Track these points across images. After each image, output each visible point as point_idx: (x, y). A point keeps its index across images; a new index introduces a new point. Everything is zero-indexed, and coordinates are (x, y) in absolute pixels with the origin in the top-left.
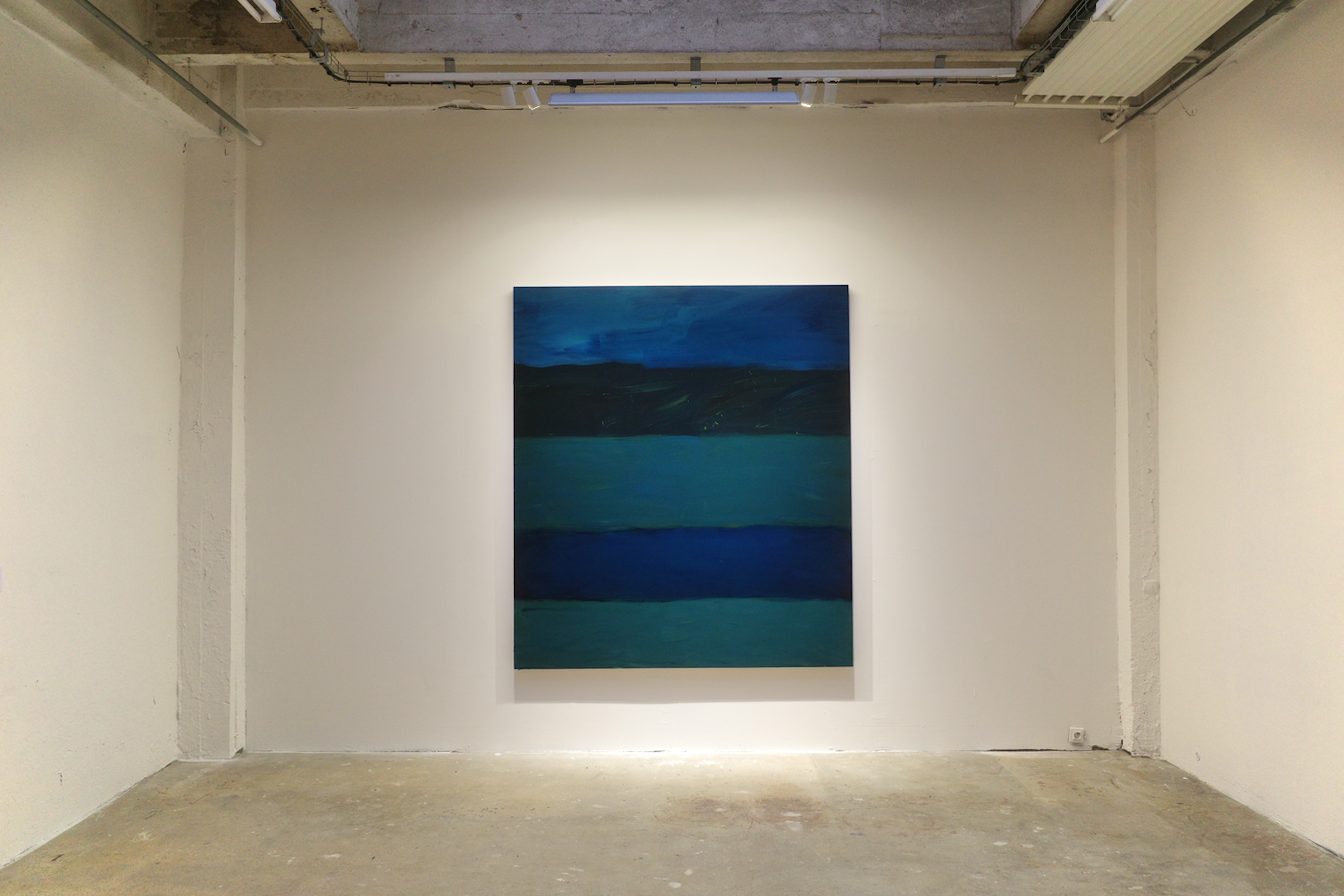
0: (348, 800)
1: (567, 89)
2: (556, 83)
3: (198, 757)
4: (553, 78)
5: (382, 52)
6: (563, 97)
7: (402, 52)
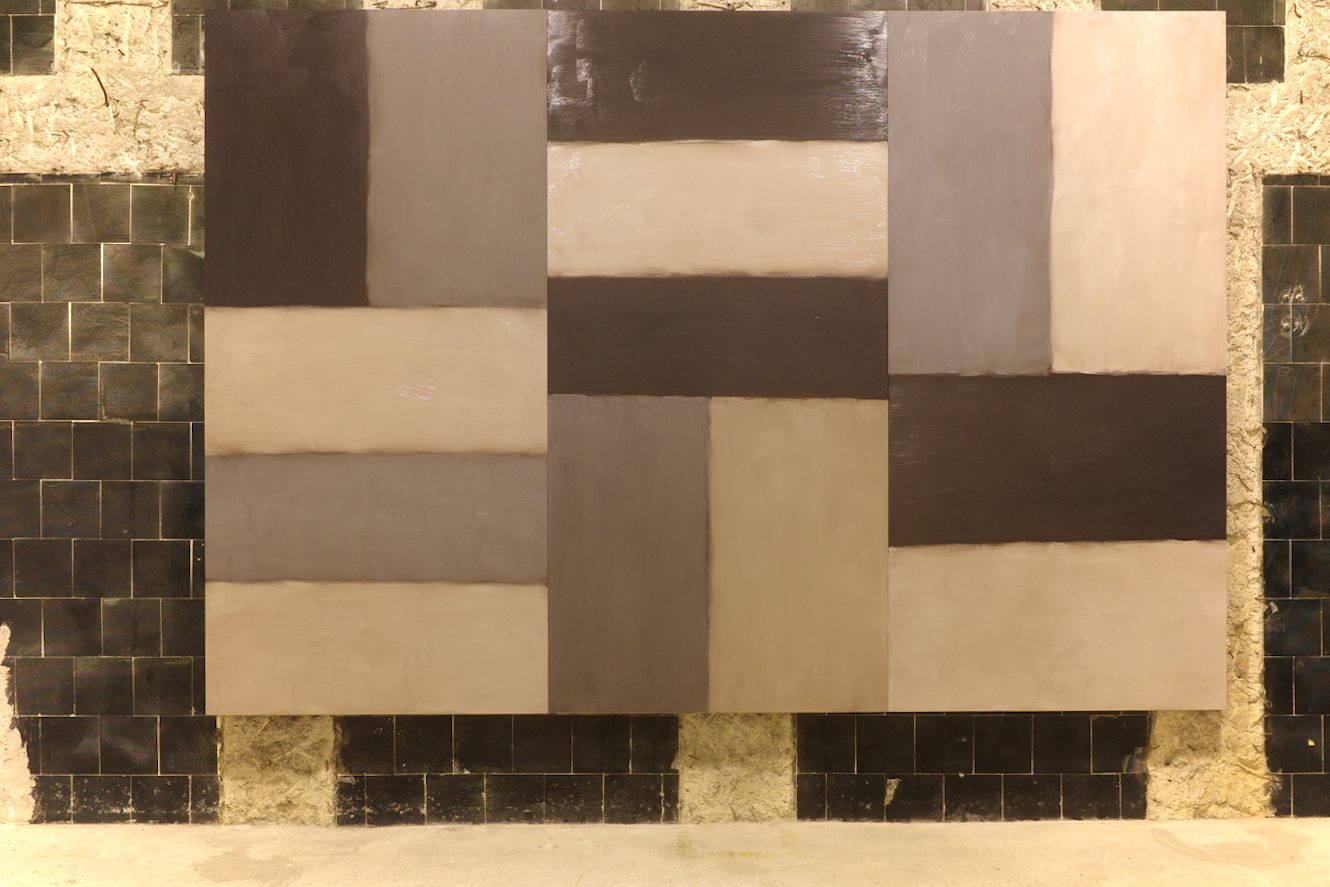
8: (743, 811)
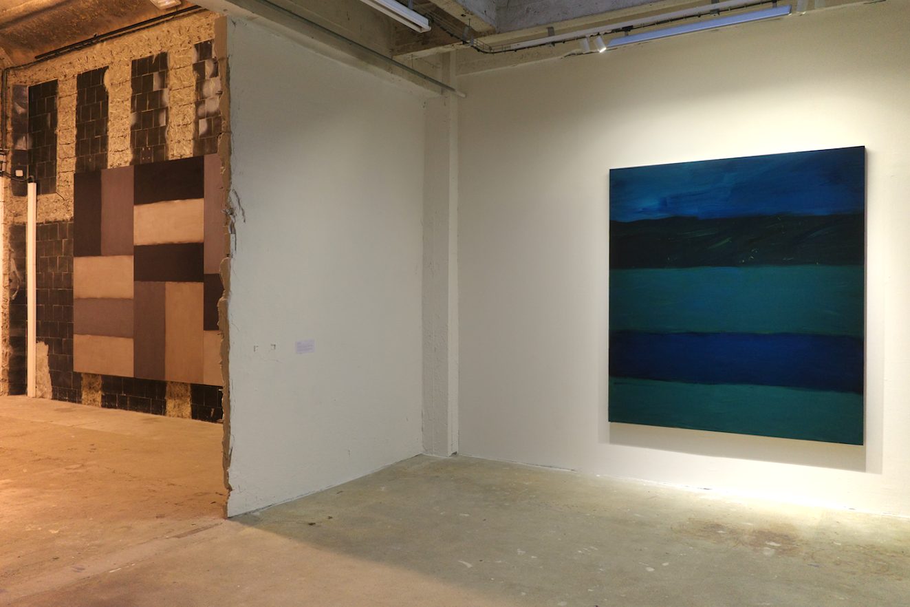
0: (494, 488)
1: (623, 33)
2: (617, 30)
3: (432, 453)
4: (613, 28)
5: (510, 31)
6: (621, 40)
7: (520, 29)
8: (180, 415)
